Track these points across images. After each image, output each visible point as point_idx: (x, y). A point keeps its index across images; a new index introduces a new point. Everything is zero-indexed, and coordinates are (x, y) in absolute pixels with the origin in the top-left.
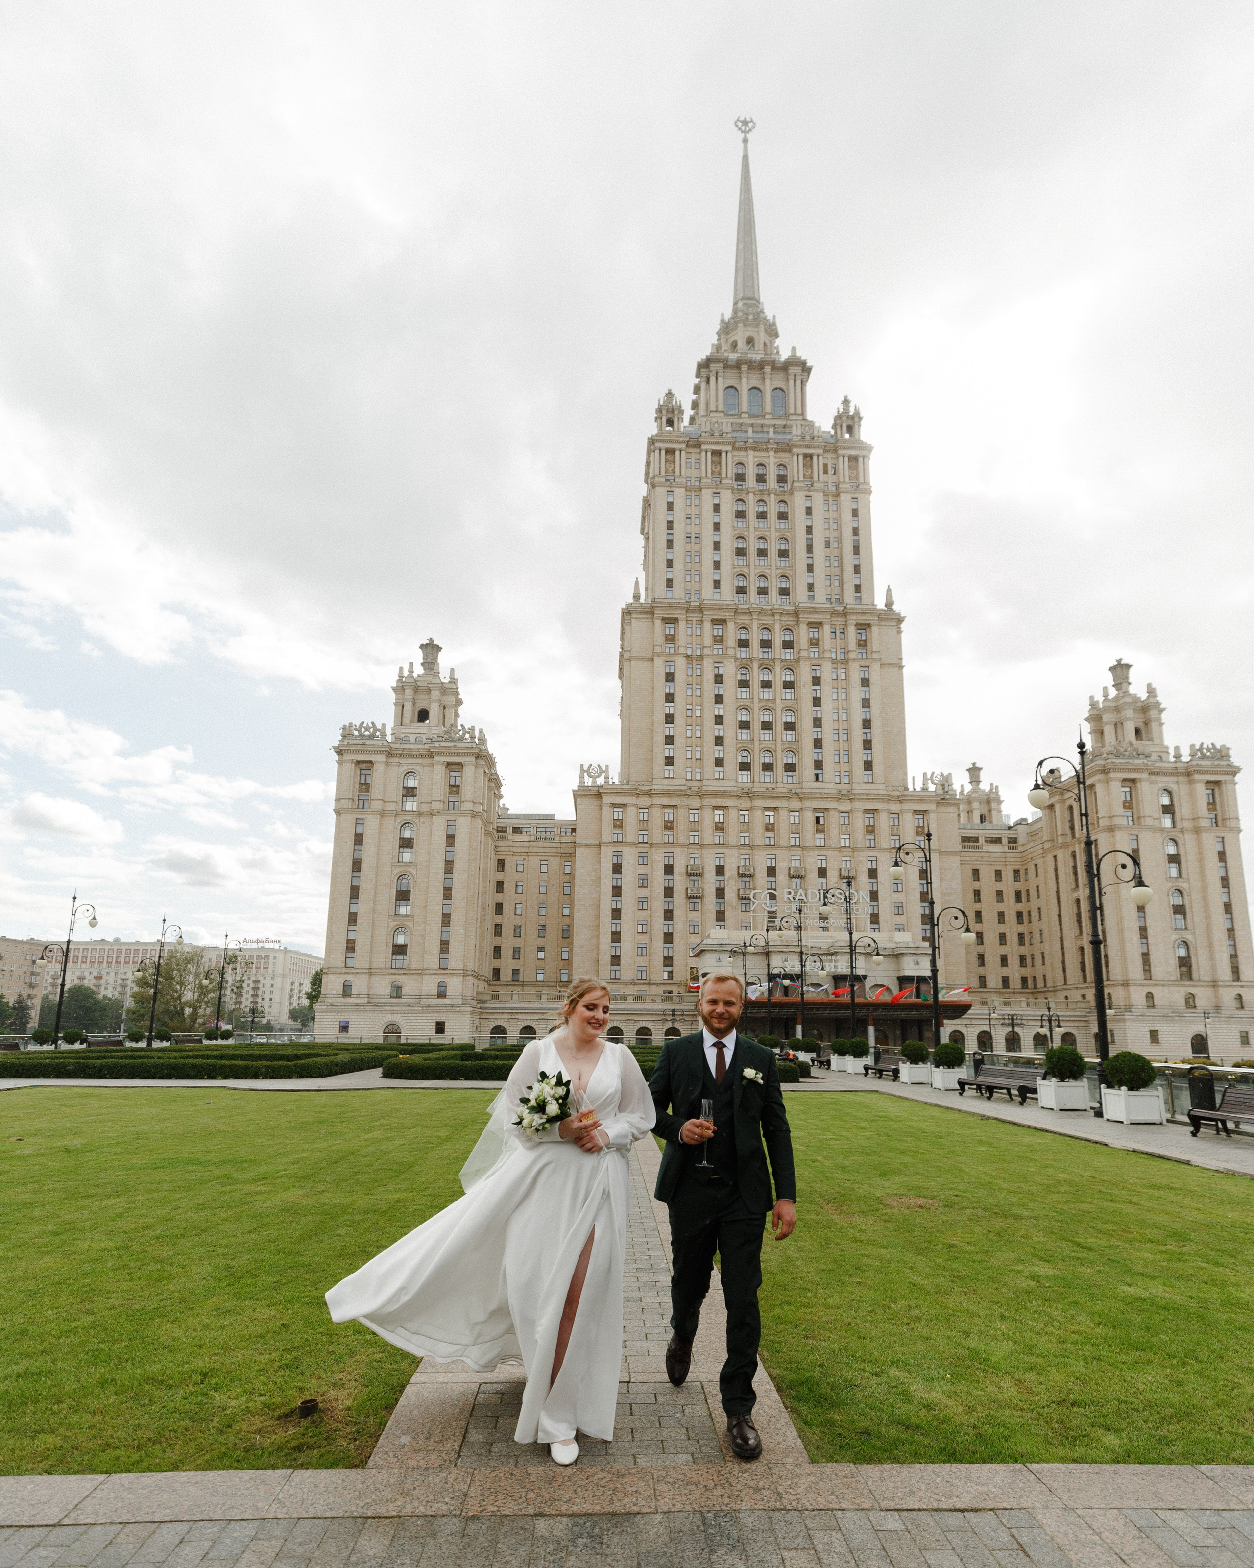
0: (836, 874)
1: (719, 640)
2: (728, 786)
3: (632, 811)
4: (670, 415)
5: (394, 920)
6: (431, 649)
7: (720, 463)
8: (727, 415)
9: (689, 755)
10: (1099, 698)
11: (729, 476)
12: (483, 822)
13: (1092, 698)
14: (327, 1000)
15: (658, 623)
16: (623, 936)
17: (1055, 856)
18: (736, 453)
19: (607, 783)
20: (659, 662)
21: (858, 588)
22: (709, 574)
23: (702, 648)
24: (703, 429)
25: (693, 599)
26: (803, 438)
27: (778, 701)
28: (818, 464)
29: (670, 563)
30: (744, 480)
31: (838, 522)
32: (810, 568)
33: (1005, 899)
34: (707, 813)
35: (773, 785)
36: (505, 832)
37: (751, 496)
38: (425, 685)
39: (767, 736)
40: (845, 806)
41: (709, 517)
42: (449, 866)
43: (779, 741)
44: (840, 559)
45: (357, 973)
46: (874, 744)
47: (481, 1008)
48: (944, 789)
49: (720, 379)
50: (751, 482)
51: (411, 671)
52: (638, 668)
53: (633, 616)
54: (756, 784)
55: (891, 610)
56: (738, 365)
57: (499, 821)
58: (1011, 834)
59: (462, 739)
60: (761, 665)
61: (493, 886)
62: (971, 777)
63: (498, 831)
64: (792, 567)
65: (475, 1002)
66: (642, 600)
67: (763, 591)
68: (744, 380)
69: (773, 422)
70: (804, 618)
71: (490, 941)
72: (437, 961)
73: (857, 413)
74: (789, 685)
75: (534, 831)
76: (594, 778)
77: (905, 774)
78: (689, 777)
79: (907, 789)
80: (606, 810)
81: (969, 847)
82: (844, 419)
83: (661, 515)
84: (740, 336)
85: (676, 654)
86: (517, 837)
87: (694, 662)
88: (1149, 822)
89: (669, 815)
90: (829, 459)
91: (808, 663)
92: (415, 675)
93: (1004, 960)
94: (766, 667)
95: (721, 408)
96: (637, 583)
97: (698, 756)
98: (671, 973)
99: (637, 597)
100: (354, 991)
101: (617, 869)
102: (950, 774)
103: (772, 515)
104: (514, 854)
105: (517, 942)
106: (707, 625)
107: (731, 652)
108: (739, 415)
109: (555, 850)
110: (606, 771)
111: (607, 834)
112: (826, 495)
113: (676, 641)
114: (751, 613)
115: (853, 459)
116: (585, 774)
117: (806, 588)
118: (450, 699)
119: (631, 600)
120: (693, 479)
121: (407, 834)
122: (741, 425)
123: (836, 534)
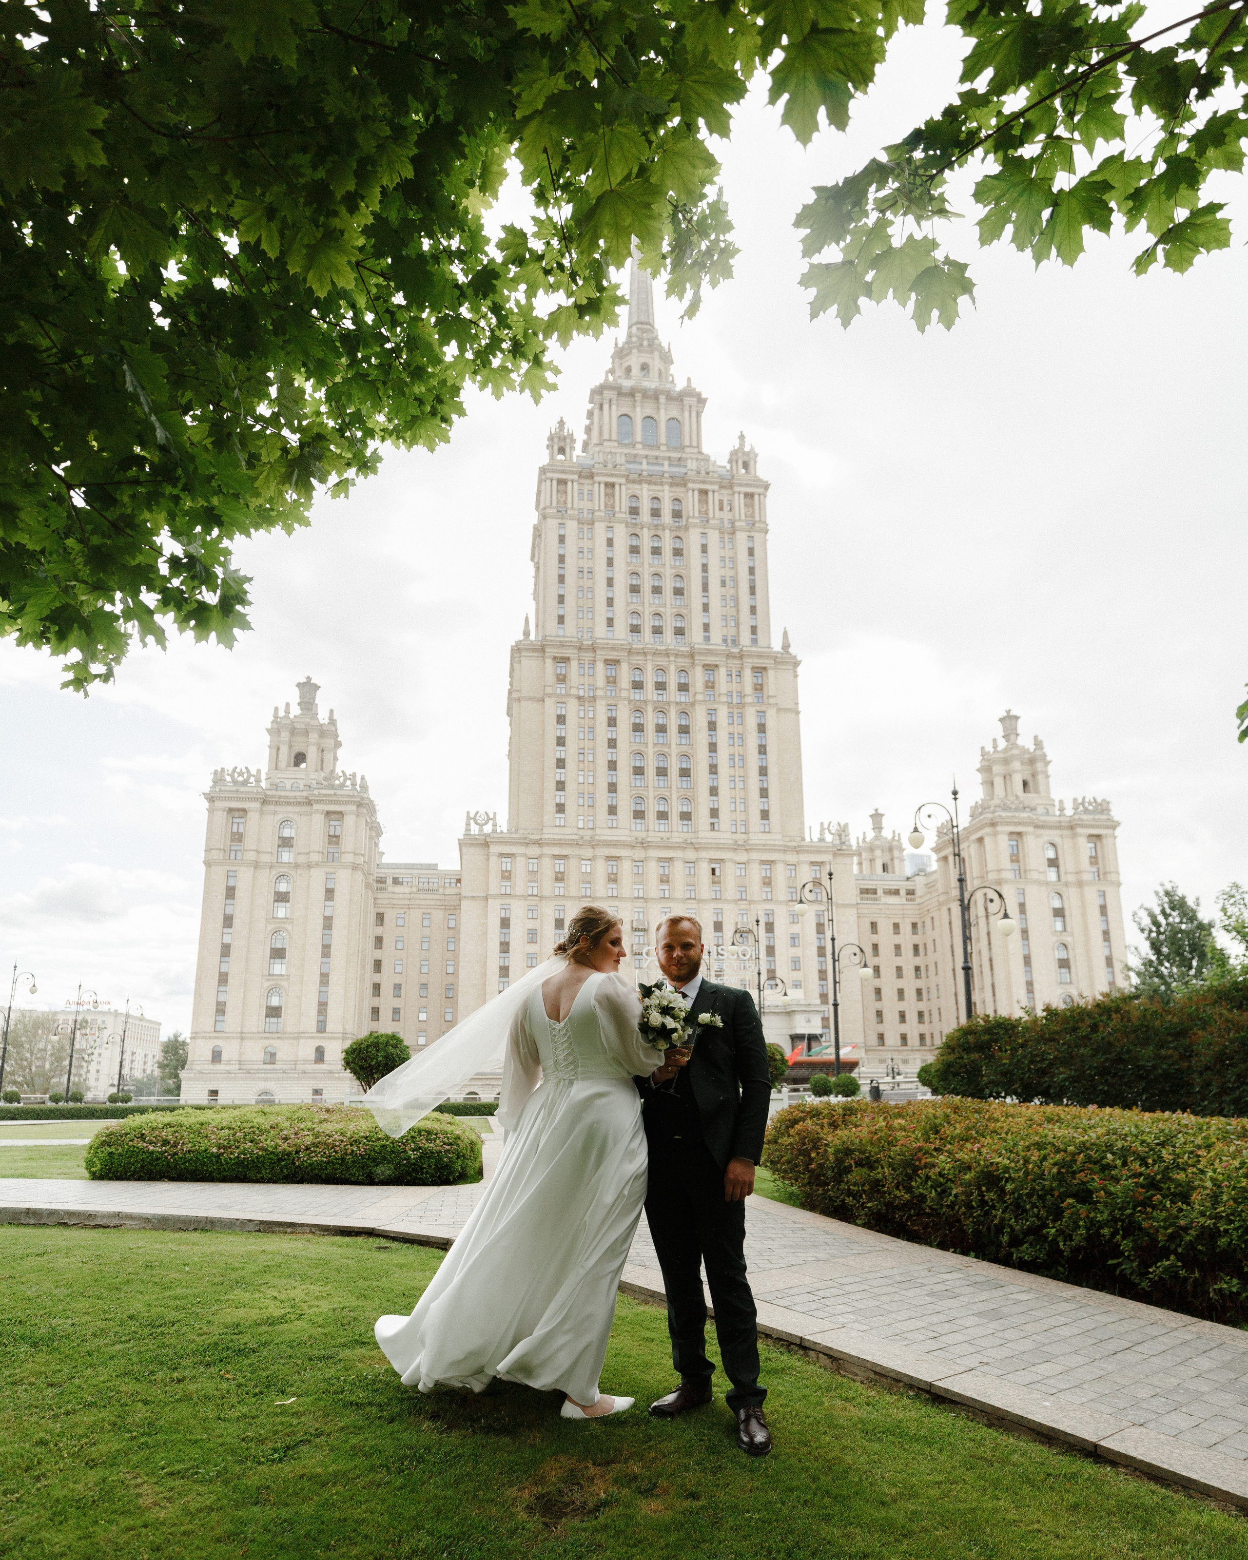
1: (612, 681)
2: (622, 835)
3: (520, 861)
4: (562, 444)
5: (268, 980)
6: (308, 689)
7: (613, 496)
8: (620, 444)
9: (581, 802)
10: (989, 748)
11: (623, 510)
12: (364, 873)
13: (983, 748)
14: (194, 1067)
15: (549, 662)
17: (948, 909)
18: (631, 486)
19: (494, 831)
20: (549, 702)
21: (754, 630)
22: (602, 612)
23: (595, 689)
24: (596, 458)
25: (585, 637)
26: (699, 473)
27: (673, 746)
28: (713, 499)
29: (561, 599)
30: (638, 514)
31: (733, 560)
32: (706, 608)
33: (903, 953)
34: (600, 864)
35: (668, 835)
36: (385, 883)
37: (645, 530)
38: (303, 726)
39: (661, 782)
40: (742, 857)
41: (602, 552)
42: (328, 922)
43: (674, 788)
44: (736, 599)
45: (228, 1037)
46: (771, 793)
48: (841, 839)
49: (614, 407)
50: (645, 516)
51: (287, 712)
52: (529, 708)
53: (523, 654)
54: (651, 833)
55: (788, 652)
56: (632, 394)
57: (379, 871)
58: (909, 885)
60: (655, 709)
61: (371, 942)
62: (874, 824)
63: (378, 882)
64: (688, 606)
66: (532, 637)
67: (657, 631)
68: (638, 409)
69: (668, 454)
70: (700, 660)
71: (368, 1002)
72: (314, 1023)
73: (753, 450)
74: (684, 730)
75: (415, 882)
76: (481, 825)
77: (802, 823)
78: (581, 825)
79: (803, 839)
80: (493, 860)
81: (868, 899)
82: (740, 455)
83: (552, 547)
84: (634, 361)
85: (568, 695)
86: (398, 889)
87: (587, 704)
88: (1034, 875)
89: (560, 865)
90: (725, 495)
91: (704, 707)
92: (291, 716)
93: (902, 1016)
94: (661, 711)
95: (614, 436)
96: (527, 619)
97: (591, 802)
99: (526, 633)
100: (225, 1056)
101: (505, 923)
103: (667, 551)
104: (393, 906)
105: (397, 1003)
106: (600, 666)
107: (624, 694)
108: (633, 445)
109: (439, 903)
110: (494, 819)
111: (495, 885)
112: (721, 533)
113: (568, 681)
114: (645, 654)
115: (749, 496)
116: (472, 821)
117: (701, 629)
118: (329, 742)
119: (521, 637)
120: (585, 512)
121: (283, 887)
122: (636, 456)
123: (732, 573)
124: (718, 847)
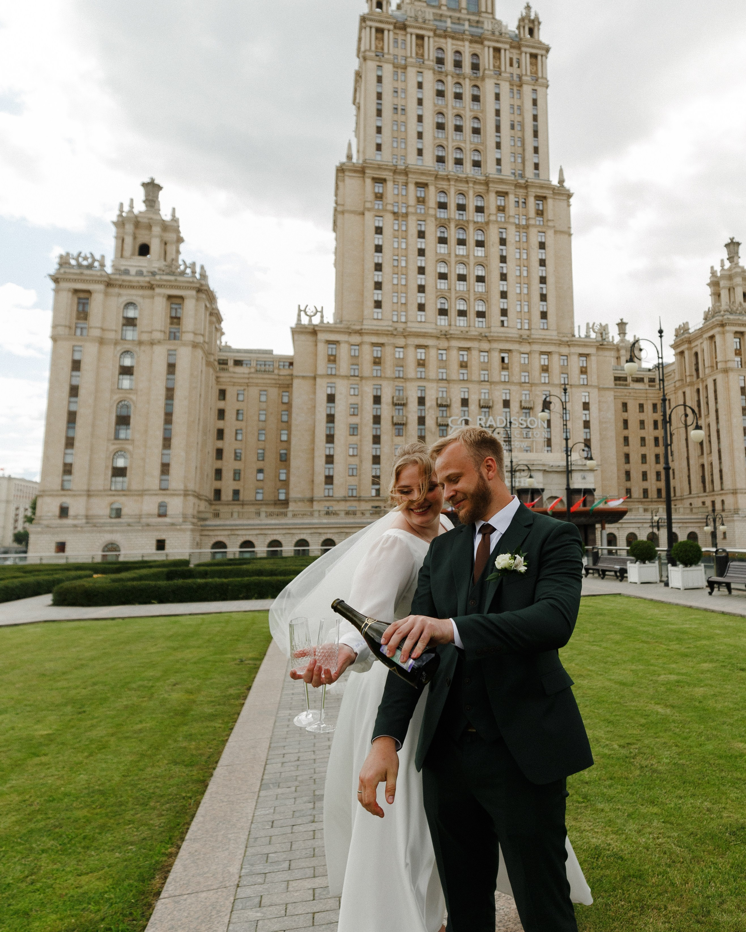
0: (518, 405)
1: (421, 201)
2: (429, 328)
3: (344, 347)
5: (114, 444)
6: (152, 188)
7: (423, 46)
8: (429, 5)
9: (395, 300)
10: (718, 268)
11: (431, 58)
12: (204, 352)
13: (712, 268)
14: (41, 522)
15: (369, 181)
16: (336, 459)
17: (684, 393)
18: (437, 39)
19: (322, 321)
20: (369, 215)
21: (536, 166)
22: (413, 144)
23: (407, 207)
24: (409, 13)
25: (399, 163)
26: (493, 33)
27: (471, 257)
28: (505, 56)
29: (379, 130)
30: (443, 64)
31: (520, 108)
32: (498, 146)
33: (646, 427)
34: (411, 351)
35: (467, 329)
36: (226, 364)
37: (449, 78)
38: (146, 220)
39: (461, 286)
40: (526, 348)
41: (413, 93)
42: (170, 394)
43: (472, 291)
44: (523, 140)
45: (74, 495)
46: (549, 297)
47: (202, 526)
48: (602, 337)
50: (449, 66)
51: (132, 206)
52: (351, 219)
53: (347, 173)
54: (453, 327)
55: (562, 186)
57: (221, 354)
58: (651, 375)
59: (183, 273)
60: (456, 226)
61: (214, 414)
62: (619, 330)
63: (220, 363)
64: (483, 143)
65: (195, 521)
66: (354, 160)
67: (459, 162)
69: (468, 17)
70: (493, 187)
71: (211, 464)
72: (157, 481)
73: (537, 18)
74: (480, 244)
75: (254, 364)
76: (310, 317)
77: (573, 323)
78: (395, 319)
79: (574, 336)
80: (322, 348)
81: (620, 385)
82: (527, 21)
83: (372, 87)
85: (385, 210)
86: (239, 370)
87: (400, 219)
89: (377, 352)
90: (514, 54)
91: (496, 226)
92: (136, 211)
93: (645, 476)
94: (462, 227)
96: (350, 145)
97: (403, 301)
98: (378, 491)
99: (349, 157)
100: (71, 512)
101: (331, 398)
102: (607, 325)
103: (467, 97)
104: (234, 384)
105: (238, 465)
106: (412, 187)
107: (432, 212)
108: (439, 7)
109: (273, 382)
110: (322, 312)
111: (322, 367)
112: (511, 85)
113: (384, 199)
114: (449, 180)
115: (534, 56)
116: (302, 313)
117: (495, 162)
118: (171, 236)
119: (344, 160)
120: (399, 58)
121: (127, 362)
122: (441, 15)
123: (519, 119)
124: (507, 340)
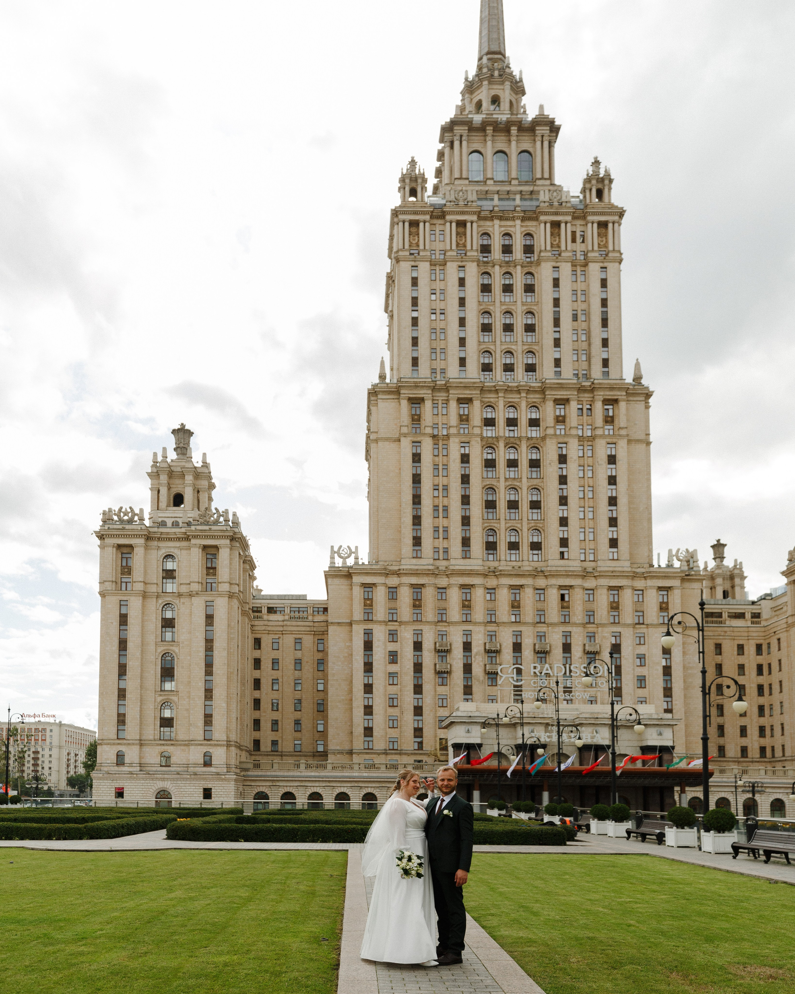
0: (580, 649)
1: (464, 419)
2: (475, 565)
3: (381, 590)
4: (414, 185)
5: (161, 695)
6: (182, 435)
7: (465, 235)
8: (472, 181)
9: (436, 535)
11: (475, 248)
12: (240, 602)
14: (102, 768)
15: (404, 403)
16: (375, 710)
18: (482, 223)
19: (357, 563)
20: (406, 443)
21: (606, 362)
22: (455, 353)
23: (448, 428)
24: (447, 198)
25: (438, 377)
26: (551, 205)
27: (524, 480)
28: (565, 232)
29: (415, 341)
30: (490, 252)
31: (585, 293)
32: (557, 343)
33: (747, 672)
34: (454, 591)
35: (519, 564)
36: (260, 611)
38: (179, 469)
39: (513, 515)
40: (590, 583)
41: (454, 293)
42: (209, 645)
43: (525, 520)
44: (588, 333)
45: (129, 744)
46: (620, 522)
47: (244, 775)
48: (688, 565)
49: (464, 143)
50: (497, 254)
51: (165, 456)
52: (384, 449)
53: (380, 396)
54: (502, 563)
55: (639, 383)
56: (482, 128)
57: (255, 601)
58: (755, 609)
59: (216, 522)
60: (506, 445)
61: (251, 663)
62: (715, 554)
63: (254, 611)
64: (539, 342)
65: (238, 770)
66: (388, 380)
67: (509, 368)
68: (490, 143)
69: (520, 188)
70: (551, 394)
71: (250, 715)
72: (202, 732)
73: (607, 175)
74: (535, 464)
75: (288, 611)
76: (345, 558)
77: (651, 551)
78: (436, 556)
79: (651, 565)
80: (356, 590)
81: (712, 622)
82: (594, 182)
83: (406, 291)
84: (485, 94)
85: (422, 434)
86: (272, 617)
87: (440, 442)
89: (417, 594)
90: (578, 226)
91: (554, 441)
92: (169, 460)
93: (743, 731)
94: (513, 446)
95: (465, 174)
96: (382, 363)
97: (445, 536)
98: (421, 744)
99: (382, 377)
100: (127, 760)
101: (368, 646)
102: (694, 550)
103: (519, 288)
104: (270, 633)
105: (275, 715)
106: (453, 404)
107: (477, 431)
108: (485, 181)
109: (308, 629)
110: (356, 552)
111: (358, 612)
112: (573, 265)
113: (422, 421)
114: (496, 391)
115: (603, 225)
116: (336, 555)
117: (552, 364)
119: (377, 380)
120: (438, 253)
121: (169, 615)
122: (487, 192)
123: (583, 306)
124: (568, 575)
